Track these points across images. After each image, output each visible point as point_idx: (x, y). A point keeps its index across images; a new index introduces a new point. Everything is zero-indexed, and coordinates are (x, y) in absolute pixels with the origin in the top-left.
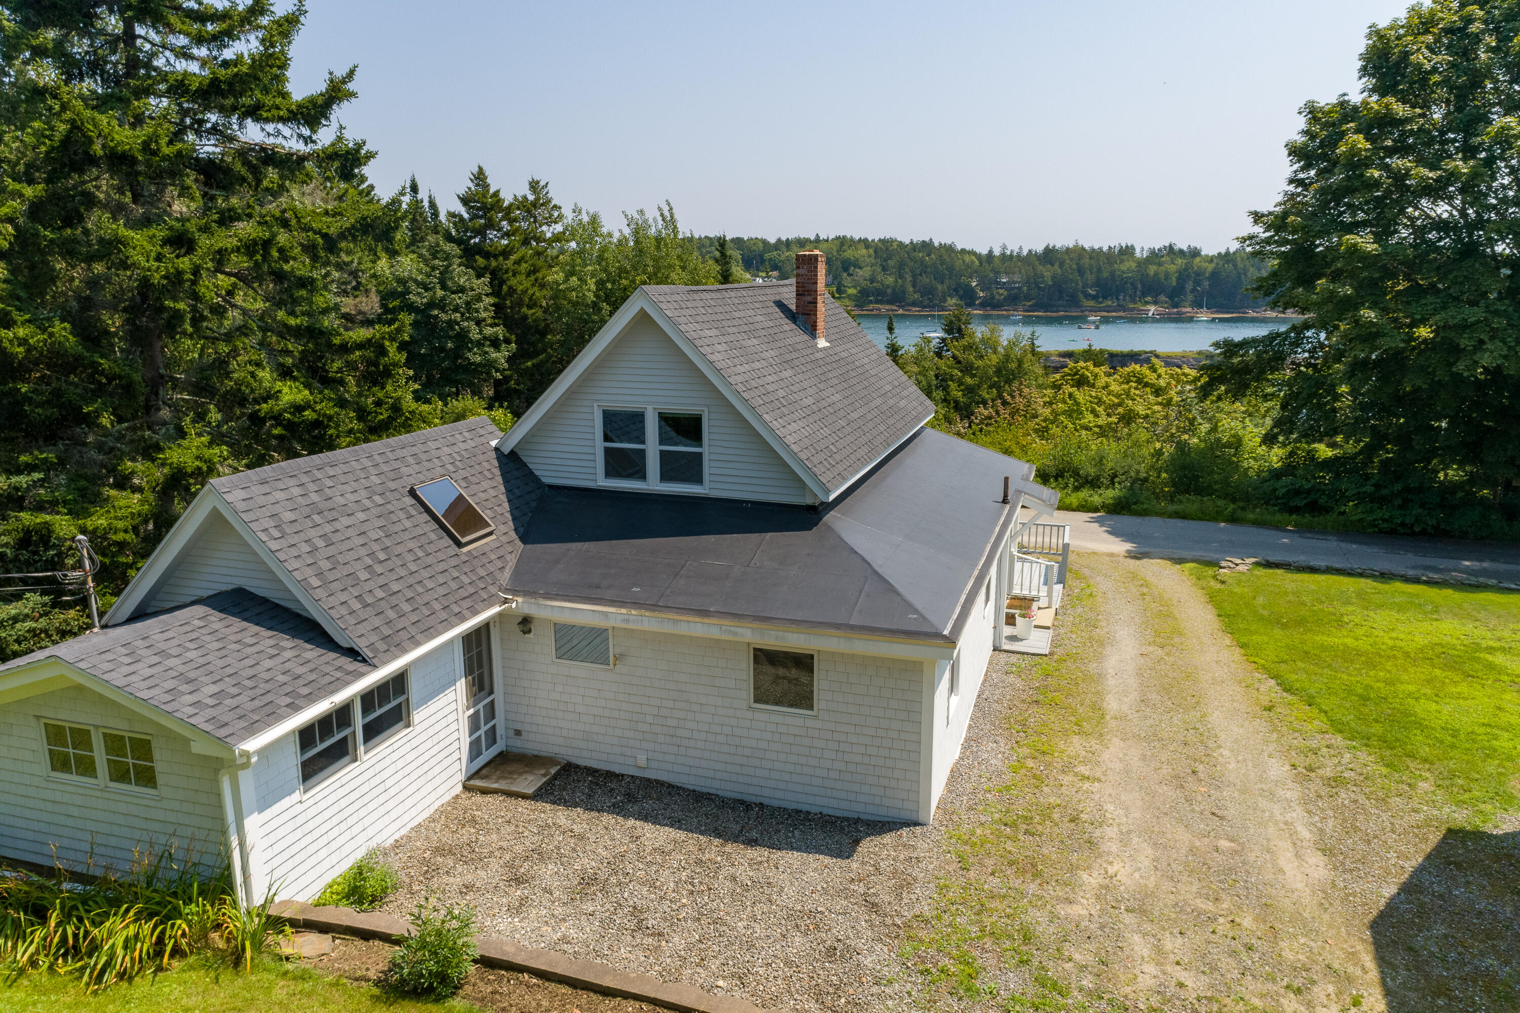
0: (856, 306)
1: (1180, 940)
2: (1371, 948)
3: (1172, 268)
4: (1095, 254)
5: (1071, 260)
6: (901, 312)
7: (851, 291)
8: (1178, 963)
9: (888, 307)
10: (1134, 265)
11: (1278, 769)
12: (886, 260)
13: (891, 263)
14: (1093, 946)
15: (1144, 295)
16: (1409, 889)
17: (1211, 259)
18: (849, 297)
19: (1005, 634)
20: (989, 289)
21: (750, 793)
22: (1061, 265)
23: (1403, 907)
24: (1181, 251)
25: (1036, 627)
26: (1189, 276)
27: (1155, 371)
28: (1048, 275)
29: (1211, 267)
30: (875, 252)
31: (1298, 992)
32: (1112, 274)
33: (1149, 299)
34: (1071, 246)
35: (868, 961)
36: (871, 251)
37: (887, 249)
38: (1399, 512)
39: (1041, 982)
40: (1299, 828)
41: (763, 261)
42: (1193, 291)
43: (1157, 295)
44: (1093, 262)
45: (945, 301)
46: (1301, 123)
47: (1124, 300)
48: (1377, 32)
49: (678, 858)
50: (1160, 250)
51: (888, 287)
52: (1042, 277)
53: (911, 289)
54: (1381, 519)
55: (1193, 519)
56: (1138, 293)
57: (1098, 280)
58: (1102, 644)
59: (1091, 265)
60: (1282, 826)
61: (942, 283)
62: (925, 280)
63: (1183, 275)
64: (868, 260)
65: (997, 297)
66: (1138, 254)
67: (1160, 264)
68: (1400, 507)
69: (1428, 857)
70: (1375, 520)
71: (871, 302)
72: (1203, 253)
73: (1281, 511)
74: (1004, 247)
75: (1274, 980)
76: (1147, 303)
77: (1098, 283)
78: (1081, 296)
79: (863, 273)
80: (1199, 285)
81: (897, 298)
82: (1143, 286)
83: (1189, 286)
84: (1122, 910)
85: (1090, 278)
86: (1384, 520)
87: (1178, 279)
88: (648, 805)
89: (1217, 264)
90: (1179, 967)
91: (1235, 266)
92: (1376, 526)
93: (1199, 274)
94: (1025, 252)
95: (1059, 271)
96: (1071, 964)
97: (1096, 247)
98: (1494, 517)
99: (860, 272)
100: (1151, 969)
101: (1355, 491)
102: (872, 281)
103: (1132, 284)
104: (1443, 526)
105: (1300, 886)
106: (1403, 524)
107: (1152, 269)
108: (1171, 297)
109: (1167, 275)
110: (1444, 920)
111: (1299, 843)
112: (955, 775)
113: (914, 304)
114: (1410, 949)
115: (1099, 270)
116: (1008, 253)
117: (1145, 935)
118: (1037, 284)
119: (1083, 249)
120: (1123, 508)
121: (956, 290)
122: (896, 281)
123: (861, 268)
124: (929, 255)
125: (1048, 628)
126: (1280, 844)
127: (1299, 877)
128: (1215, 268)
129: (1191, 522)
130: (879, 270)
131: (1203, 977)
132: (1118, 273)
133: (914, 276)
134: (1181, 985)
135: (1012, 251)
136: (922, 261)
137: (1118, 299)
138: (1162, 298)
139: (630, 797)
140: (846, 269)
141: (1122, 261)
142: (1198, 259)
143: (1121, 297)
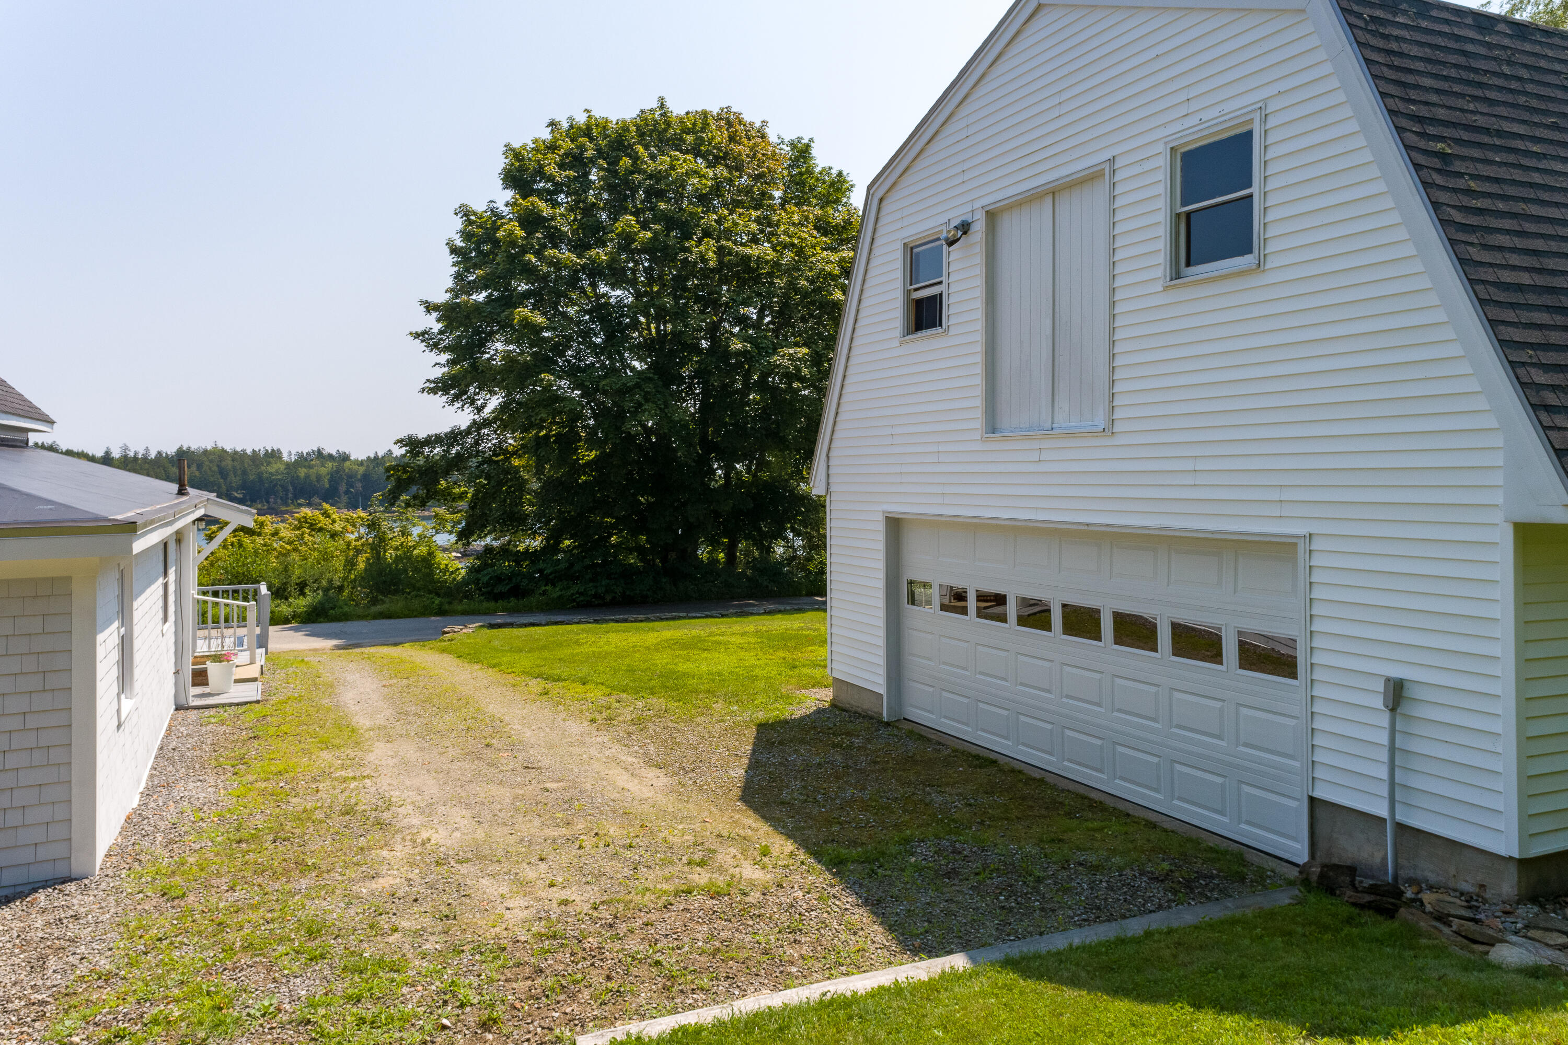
1: (543, 866)
2: (750, 813)
3: (323, 471)
4: (238, 456)
8: (552, 885)
10: (282, 467)
11: (575, 727)
14: (426, 906)
15: (296, 497)
16: (754, 765)
17: (361, 463)
19: (191, 694)
22: (199, 467)
23: (756, 779)
24: (330, 456)
25: (237, 681)
26: (341, 478)
27: (328, 516)
29: (362, 470)
31: (702, 864)
32: (260, 475)
33: (301, 501)
34: (209, 448)
38: (591, 584)
40: (623, 758)
42: (347, 492)
43: (310, 498)
44: (236, 464)
46: (458, 223)
47: (275, 503)
48: (513, 150)
50: (308, 454)
54: (578, 592)
55: (399, 617)
56: (290, 495)
57: (244, 481)
58: (332, 686)
59: (234, 468)
60: (605, 760)
63: (335, 477)
66: (285, 457)
67: (310, 467)
68: (591, 580)
69: (754, 744)
70: (573, 594)
72: (352, 458)
73: (488, 600)
74: (126, 448)
75: (672, 863)
80: (352, 487)
82: (295, 489)
83: (343, 488)
84: (452, 863)
85: (235, 480)
86: (581, 594)
87: (330, 481)
89: (368, 466)
90: (554, 889)
92: (574, 600)
93: (351, 476)
94: (153, 455)
95: (197, 474)
96: (397, 936)
97: (239, 449)
98: (664, 580)
101: (551, 569)
103: (282, 486)
104: (628, 593)
105: (650, 795)
106: (596, 596)
107: (302, 472)
109: (319, 478)
110: (796, 778)
111: (630, 767)
112: (133, 823)
114: (783, 803)
115: (244, 473)
116: (131, 454)
117: (493, 876)
119: (224, 451)
120: (318, 615)
125: (255, 680)
126: (611, 772)
127: (645, 790)
128: (366, 471)
129: (397, 621)
131: (589, 888)
132: (265, 475)
134: (565, 903)
135: (136, 453)
141: (269, 464)
142: (347, 463)
143: (272, 500)
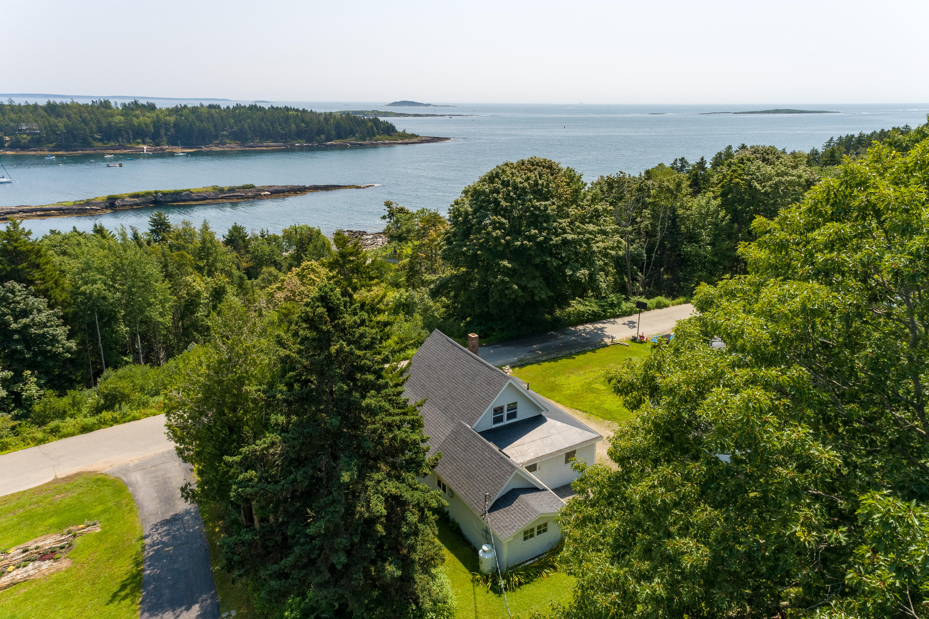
5: (74, 114)
10: (122, 118)
15: (135, 138)
20: (12, 135)
28: (61, 125)
29: (172, 120)
32: (109, 124)
33: (139, 140)
34: (69, 103)
42: (165, 135)
43: (144, 138)
44: (92, 116)
47: (123, 142)
50: (129, 104)
52: (57, 126)
56: (131, 137)
57: (100, 127)
59: (91, 118)
65: (23, 141)
72: (158, 107)
76: (140, 143)
77: (100, 130)
78: (91, 140)
80: (169, 131)
82: (133, 132)
83: (163, 132)
85: (93, 126)
87: (154, 127)
93: (166, 124)
95: (68, 122)
103: (125, 131)
107: (135, 121)
108: (153, 139)
109: (147, 125)
115: (99, 121)
118: (53, 131)
128: (175, 121)
132: (113, 124)
137: (118, 141)
138: (148, 140)
143: (120, 140)
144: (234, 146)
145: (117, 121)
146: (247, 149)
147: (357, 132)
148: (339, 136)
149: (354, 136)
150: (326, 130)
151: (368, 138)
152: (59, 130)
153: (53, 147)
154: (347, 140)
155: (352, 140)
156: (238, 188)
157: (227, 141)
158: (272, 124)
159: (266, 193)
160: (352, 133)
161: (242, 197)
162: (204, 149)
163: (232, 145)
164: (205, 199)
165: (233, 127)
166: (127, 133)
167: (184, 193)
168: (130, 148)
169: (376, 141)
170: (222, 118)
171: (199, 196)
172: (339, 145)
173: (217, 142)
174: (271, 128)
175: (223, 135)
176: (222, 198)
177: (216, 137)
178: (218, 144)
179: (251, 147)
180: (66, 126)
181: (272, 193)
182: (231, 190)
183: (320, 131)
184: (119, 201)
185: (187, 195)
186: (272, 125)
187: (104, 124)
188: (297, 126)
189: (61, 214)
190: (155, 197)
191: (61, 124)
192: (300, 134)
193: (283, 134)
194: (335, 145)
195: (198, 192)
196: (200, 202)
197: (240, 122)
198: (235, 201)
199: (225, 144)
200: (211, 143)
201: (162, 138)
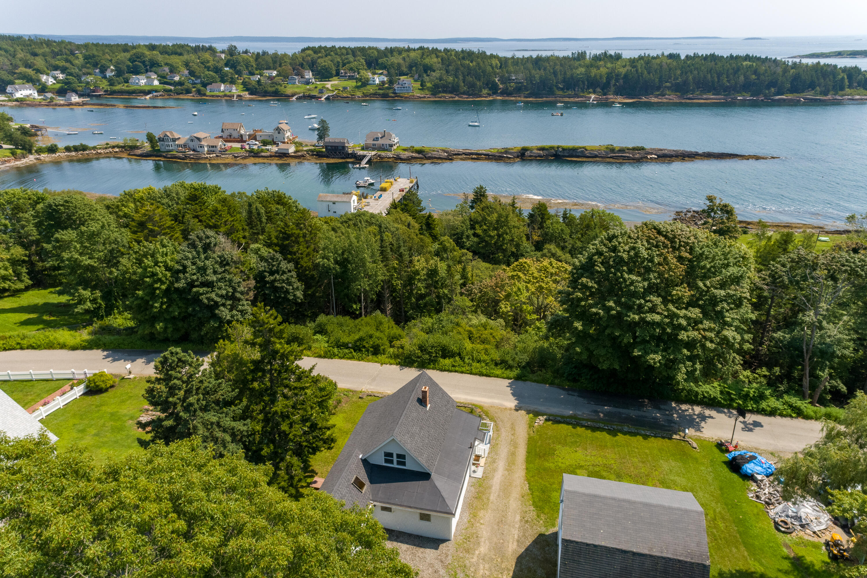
0: (432, 94)
1: (488, 565)
3: (604, 71)
5: (550, 66)
6: (457, 98)
7: (429, 85)
9: (450, 95)
12: (448, 66)
13: (451, 68)
14: (474, 567)
15: (588, 88)
17: (626, 62)
18: (428, 89)
20: (505, 83)
21: (420, 534)
22: (545, 70)
23: (524, 554)
24: (611, 56)
25: (480, 466)
26: (612, 77)
28: (537, 76)
29: (624, 71)
30: (442, 60)
32: (572, 75)
33: (591, 90)
35: (441, 573)
36: (439, 59)
37: (449, 59)
39: (466, 575)
41: (377, 64)
42: (615, 85)
43: (595, 87)
44: (562, 68)
45: (481, 91)
47: (578, 89)
49: (408, 553)
50: (600, 55)
51: (449, 83)
52: (535, 77)
53: (463, 84)
56: (586, 86)
57: (564, 78)
59: (561, 70)
61: (480, 80)
62: (470, 79)
63: (610, 75)
64: (438, 65)
65: (510, 88)
66: (587, 58)
67: (598, 68)
71: (440, 92)
72: (624, 57)
76: (590, 93)
77: (564, 81)
78: (555, 88)
79: (435, 75)
80: (618, 82)
81: (454, 90)
82: (588, 83)
83: (613, 82)
84: (480, 560)
85: (560, 77)
87: (607, 78)
88: (401, 538)
90: (486, 571)
91: (637, 71)
93: (618, 75)
95: (543, 74)
96: (471, 572)
99: (434, 74)
100: (482, 571)
102: (441, 79)
107: (593, 72)
108: (603, 89)
109: (601, 76)
110: (529, 556)
112: (455, 533)
113: (464, 93)
115: (565, 73)
117: (483, 564)
118: (531, 81)
119: (557, 57)
121: (487, 84)
122: (454, 80)
123: (434, 71)
124: (472, 62)
125: (483, 466)
127: (511, 548)
128: (627, 69)
130: (444, 72)
132: (575, 75)
133: (464, 76)
136: (468, 67)
137: (574, 90)
138: (598, 90)
139: (398, 537)
140: (426, 71)
141: (577, 68)
142: (619, 63)
144: (673, 98)
145: (578, 72)
146: (683, 101)
147: (819, 85)
148: (793, 90)
149: (813, 89)
150: (779, 82)
151: (831, 92)
152: (535, 80)
153: (528, 94)
154: (802, 95)
155: (810, 95)
156: (628, 149)
157: (668, 92)
158: (719, 75)
159: (653, 156)
160: (812, 86)
161: (629, 158)
162: (644, 99)
163: (671, 97)
164: (596, 156)
165: (677, 79)
166: (583, 82)
167: (580, 150)
168: (582, 97)
169: (843, 96)
170: (670, 69)
171: (591, 153)
172: (791, 100)
173: (657, 93)
174: (716, 80)
175: (666, 87)
176: (611, 157)
177: (658, 88)
178: (659, 95)
179: (689, 99)
180: (541, 77)
181: (659, 156)
182: (622, 150)
183: (773, 84)
184: (528, 152)
185: (582, 151)
186: (718, 78)
187: (569, 74)
188: (746, 78)
189: (486, 159)
190: (556, 151)
191: (537, 74)
192: (747, 87)
193: (727, 87)
194: (784, 100)
195: (592, 150)
196: (590, 159)
197: (686, 73)
198: (621, 161)
199: (664, 95)
200: (652, 94)
201: (610, 88)
